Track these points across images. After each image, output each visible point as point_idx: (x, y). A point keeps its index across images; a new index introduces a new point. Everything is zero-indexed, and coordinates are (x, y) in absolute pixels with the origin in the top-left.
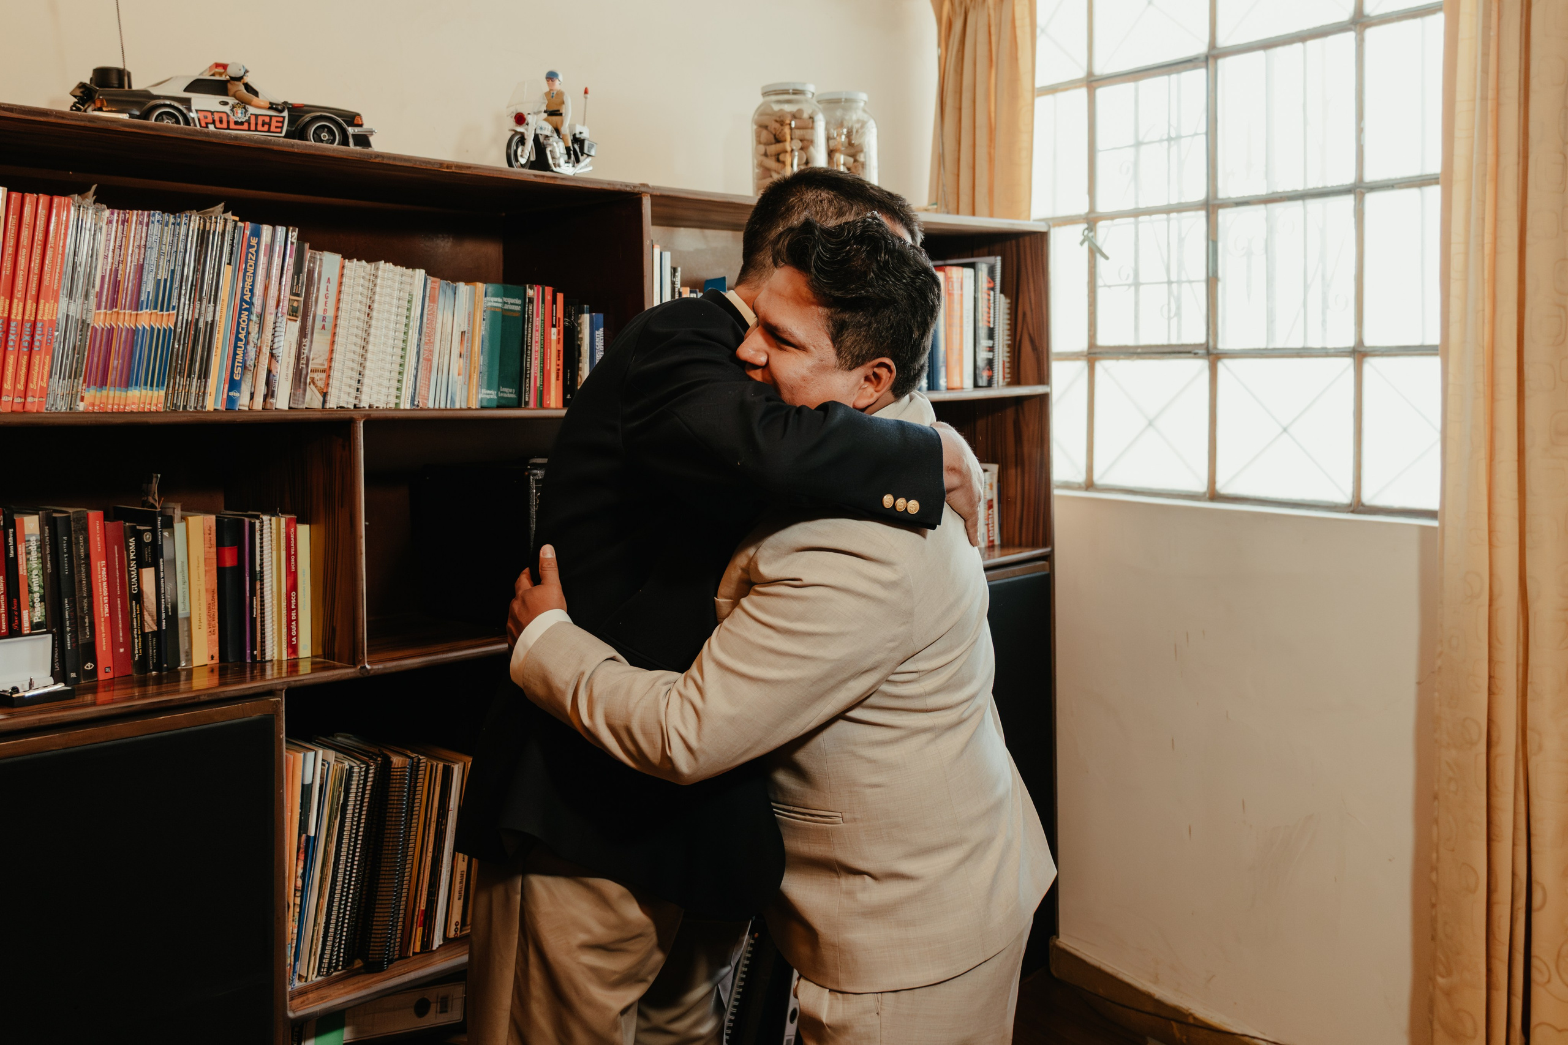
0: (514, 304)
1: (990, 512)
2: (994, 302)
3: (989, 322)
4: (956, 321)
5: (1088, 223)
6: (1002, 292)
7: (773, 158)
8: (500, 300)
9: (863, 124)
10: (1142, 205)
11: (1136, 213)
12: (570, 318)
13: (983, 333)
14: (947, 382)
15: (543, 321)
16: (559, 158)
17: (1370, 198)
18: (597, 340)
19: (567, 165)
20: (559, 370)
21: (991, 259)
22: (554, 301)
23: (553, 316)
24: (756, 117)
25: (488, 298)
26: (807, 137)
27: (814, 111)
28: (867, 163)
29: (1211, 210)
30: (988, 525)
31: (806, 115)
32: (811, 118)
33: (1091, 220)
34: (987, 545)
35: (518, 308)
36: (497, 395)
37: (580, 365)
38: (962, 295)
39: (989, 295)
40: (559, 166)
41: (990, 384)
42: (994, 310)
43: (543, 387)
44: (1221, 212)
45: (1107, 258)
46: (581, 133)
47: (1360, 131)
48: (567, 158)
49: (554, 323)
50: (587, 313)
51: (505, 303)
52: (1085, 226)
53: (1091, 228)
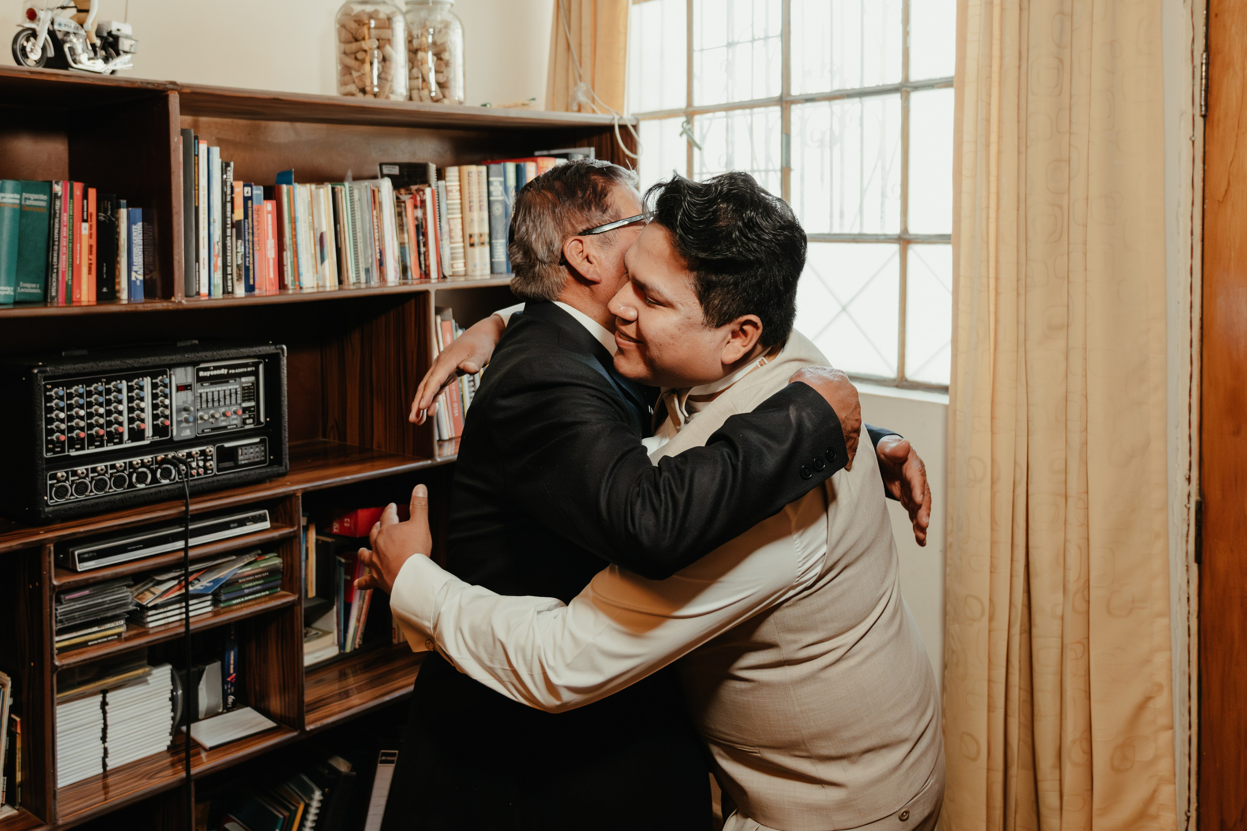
0: (38, 200)
5: (687, 116)
7: (353, 56)
8: (18, 196)
9: (447, 25)
10: (737, 99)
11: (730, 108)
12: (105, 212)
15: (72, 217)
16: (80, 55)
17: (916, 97)
18: (134, 234)
19: (92, 61)
20: (90, 264)
21: (585, 150)
22: (85, 196)
23: (83, 211)
24: (339, 16)
25: (2, 195)
26: (383, 36)
27: (394, 13)
28: (452, 61)
29: (784, 105)
31: (382, 16)
32: (389, 19)
33: (690, 113)
35: (44, 204)
36: (15, 291)
37: (119, 259)
40: (80, 63)
43: (72, 282)
44: (793, 107)
45: (701, 151)
46: (118, 30)
47: (906, 34)
48: (92, 54)
49: (85, 218)
50: (123, 208)
51: (26, 199)
52: (684, 119)
53: (689, 121)
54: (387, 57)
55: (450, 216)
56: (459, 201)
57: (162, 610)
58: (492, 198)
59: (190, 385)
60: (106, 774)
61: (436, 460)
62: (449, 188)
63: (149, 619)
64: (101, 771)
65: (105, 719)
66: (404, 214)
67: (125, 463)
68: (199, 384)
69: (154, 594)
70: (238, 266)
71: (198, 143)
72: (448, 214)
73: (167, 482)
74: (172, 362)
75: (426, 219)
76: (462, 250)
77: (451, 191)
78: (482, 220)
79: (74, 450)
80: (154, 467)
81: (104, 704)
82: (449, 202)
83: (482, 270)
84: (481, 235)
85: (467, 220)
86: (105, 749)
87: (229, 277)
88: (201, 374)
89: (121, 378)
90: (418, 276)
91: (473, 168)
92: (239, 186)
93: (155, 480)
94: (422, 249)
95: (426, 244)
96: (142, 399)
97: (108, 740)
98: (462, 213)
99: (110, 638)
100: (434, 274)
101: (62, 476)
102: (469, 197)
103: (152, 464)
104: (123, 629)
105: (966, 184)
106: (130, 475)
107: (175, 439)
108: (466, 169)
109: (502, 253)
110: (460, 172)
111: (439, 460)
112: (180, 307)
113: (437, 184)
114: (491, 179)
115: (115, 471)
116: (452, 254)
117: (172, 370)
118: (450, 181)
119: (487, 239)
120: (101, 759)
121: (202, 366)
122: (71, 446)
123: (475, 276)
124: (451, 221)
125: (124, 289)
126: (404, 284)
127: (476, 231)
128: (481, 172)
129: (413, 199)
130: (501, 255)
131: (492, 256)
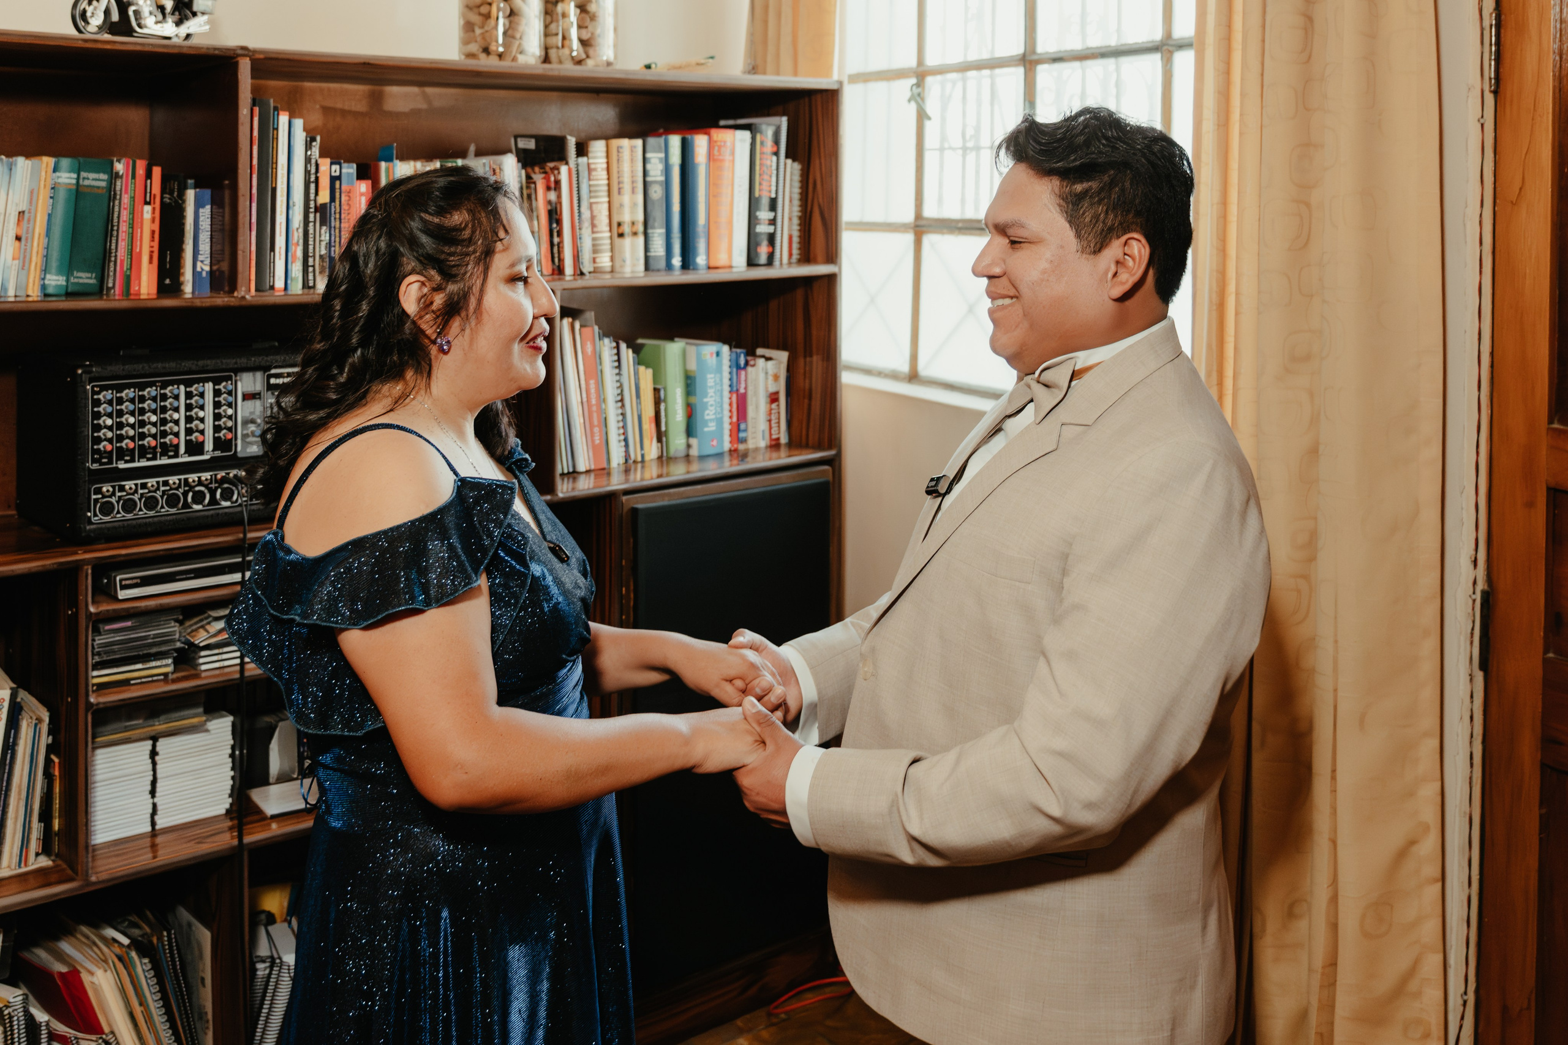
0: (96, 180)
1: (774, 406)
2: (778, 169)
3: (770, 191)
4: (724, 191)
5: (917, 77)
6: (788, 156)
7: (477, 10)
8: (75, 176)
11: (964, 67)
12: (171, 193)
13: (762, 202)
14: (708, 260)
15: (133, 198)
16: (146, 18)
18: (201, 219)
19: (160, 25)
20: (152, 252)
21: (775, 120)
22: (149, 175)
23: (146, 192)
25: (58, 174)
28: (600, 14)
29: (1028, 66)
30: (770, 421)
33: (921, 74)
34: (769, 444)
35: (104, 184)
36: (67, 281)
37: (183, 247)
38: (733, 161)
39: (771, 160)
40: (146, 27)
41: (770, 262)
42: (777, 177)
43: (131, 272)
44: (1038, 68)
48: (160, 17)
49: (148, 199)
50: (191, 188)
51: (84, 178)
52: (914, 81)
53: (920, 84)
54: (515, 10)
55: (592, 200)
56: (606, 182)
57: (216, 651)
58: (648, 179)
59: (259, 394)
60: (154, 833)
61: (557, 495)
62: (592, 166)
63: (201, 661)
64: (149, 829)
65: (154, 770)
66: (533, 197)
67: (180, 480)
68: (270, 393)
69: (207, 632)
70: (321, 256)
71: (278, 115)
72: (591, 197)
73: (228, 504)
74: (236, 366)
75: (561, 203)
76: (608, 241)
77: (595, 170)
78: (635, 205)
79: (123, 462)
80: (213, 486)
81: (154, 754)
82: (592, 183)
83: (634, 265)
84: (633, 224)
85: (615, 205)
86: (154, 806)
87: (311, 269)
88: (273, 381)
89: (178, 383)
90: (550, 271)
91: (625, 143)
92: (325, 164)
93: (213, 501)
94: (556, 240)
95: (560, 233)
96: (202, 408)
97: (157, 794)
98: (609, 196)
99: (155, 678)
100: (569, 269)
101: (108, 491)
102: (619, 177)
103: (211, 483)
104: (170, 669)
106: (185, 494)
107: (240, 455)
108: (616, 143)
109: (660, 246)
110: (607, 146)
111: (561, 495)
112: (243, 303)
113: (577, 161)
114: (648, 155)
115: (168, 488)
116: (594, 245)
117: (239, 374)
118: (595, 158)
119: (641, 228)
120: (149, 816)
121: (273, 371)
122: (120, 458)
123: (624, 273)
124: (594, 206)
125: (188, 281)
127: (626, 218)
128: (635, 147)
129: (547, 179)
130: (658, 248)
131: (647, 249)
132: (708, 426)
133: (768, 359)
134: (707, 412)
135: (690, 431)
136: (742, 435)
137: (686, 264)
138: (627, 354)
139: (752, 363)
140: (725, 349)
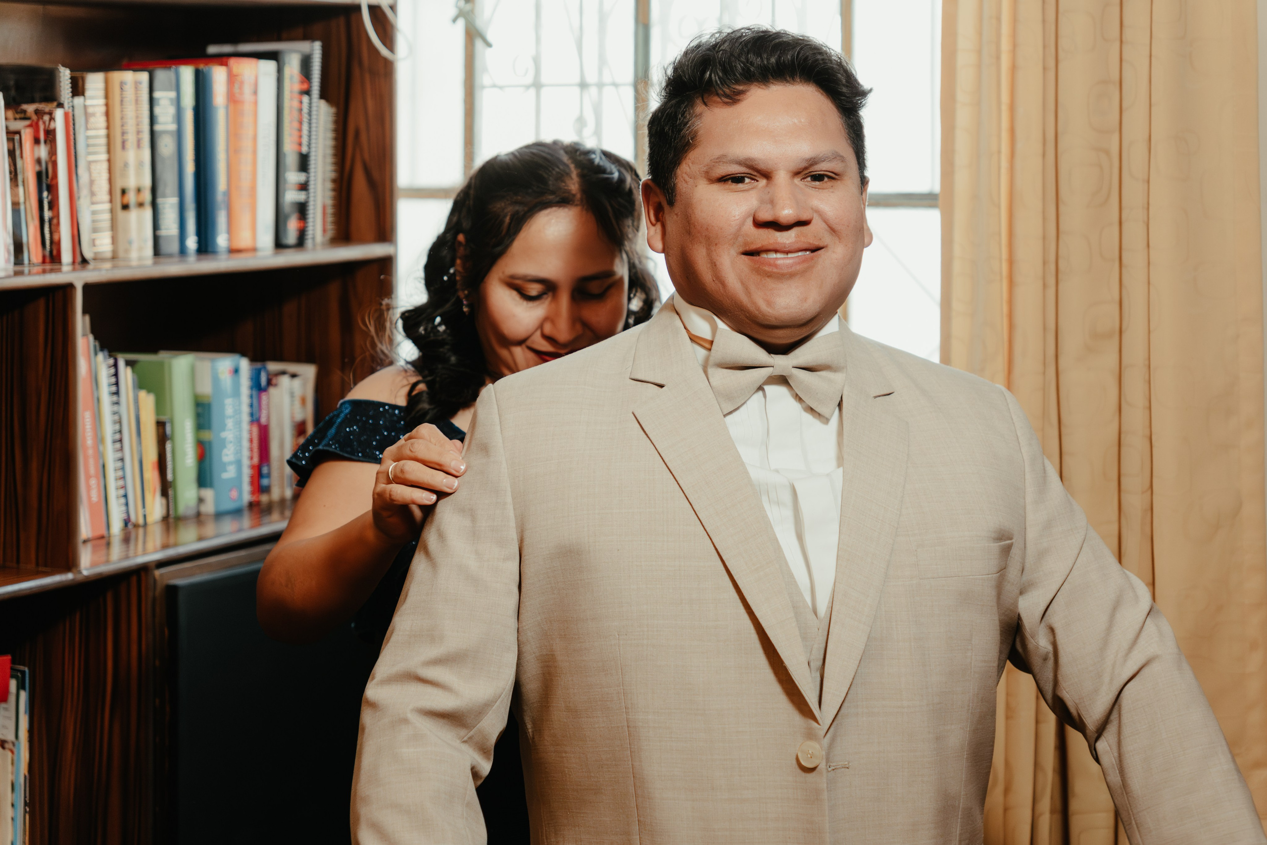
2: (310, 114)
3: (300, 144)
4: (247, 144)
6: (323, 95)
13: (291, 160)
14: (230, 240)
21: (304, 46)
38: (256, 103)
39: (301, 102)
41: (301, 242)
42: (310, 124)
45: (489, 45)
55: (91, 158)
56: (103, 132)
58: (157, 128)
61: (80, 572)
62: (90, 110)
66: (18, 153)
72: (90, 154)
75: (55, 164)
76: (107, 216)
77: (93, 115)
78: (140, 164)
82: (90, 133)
83: (141, 249)
84: (139, 190)
85: (118, 165)
90: (40, 259)
91: (128, 76)
94: (47, 214)
95: (54, 205)
98: (109, 151)
100: (66, 256)
102: (122, 126)
105: (963, 117)
108: (118, 76)
109: (171, 222)
110: (107, 82)
111: (85, 573)
113: (72, 102)
114: (157, 94)
116: (94, 221)
118: (92, 98)
119: (147, 196)
123: (128, 261)
124: (93, 166)
126: (17, 273)
127: (131, 182)
128: (140, 83)
129: (35, 126)
130: (170, 226)
131: (156, 226)
132: (225, 471)
133: (294, 376)
134: (225, 451)
135: (203, 479)
136: (265, 482)
137: (205, 247)
138: (127, 375)
139: (274, 381)
140: (244, 364)
